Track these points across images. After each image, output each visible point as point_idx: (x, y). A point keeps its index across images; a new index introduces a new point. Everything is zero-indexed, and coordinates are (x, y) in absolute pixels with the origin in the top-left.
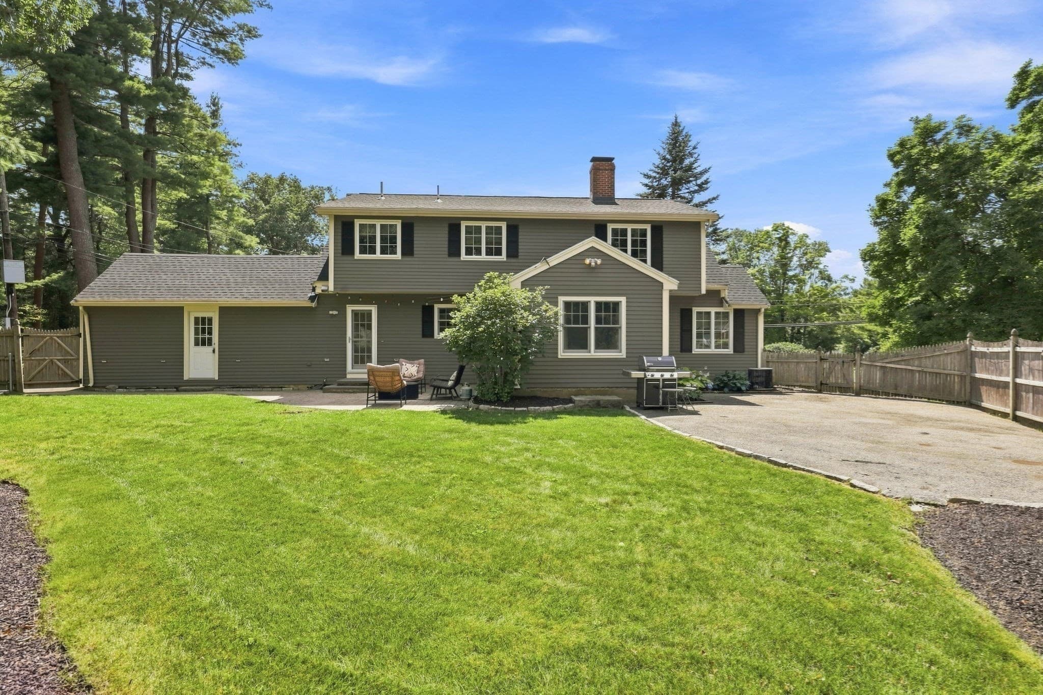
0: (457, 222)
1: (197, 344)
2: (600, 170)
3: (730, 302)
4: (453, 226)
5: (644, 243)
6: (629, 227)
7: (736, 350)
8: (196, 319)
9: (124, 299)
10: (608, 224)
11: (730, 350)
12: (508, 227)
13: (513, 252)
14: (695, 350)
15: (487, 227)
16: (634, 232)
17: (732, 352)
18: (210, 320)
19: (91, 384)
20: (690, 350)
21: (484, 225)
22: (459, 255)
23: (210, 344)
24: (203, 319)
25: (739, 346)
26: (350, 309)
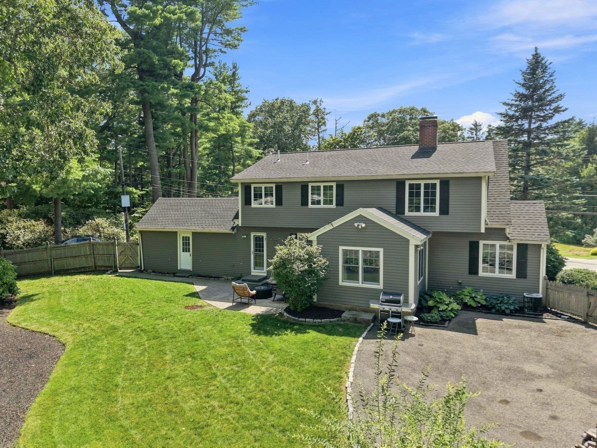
0: (306, 184)
1: (183, 251)
2: (425, 127)
3: (511, 238)
4: (304, 187)
5: (434, 194)
6: (422, 183)
7: (518, 276)
8: (183, 237)
9: (153, 227)
10: (406, 181)
11: (513, 275)
12: (337, 186)
13: (340, 202)
14: (481, 273)
15: (324, 187)
16: (426, 186)
17: (515, 278)
18: (189, 238)
19: (142, 269)
20: (476, 273)
21: (322, 185)
22: (307, 205)
23: (189, 251)
24: (186, 237)
25: (522, 273)
26: (252, 235)
